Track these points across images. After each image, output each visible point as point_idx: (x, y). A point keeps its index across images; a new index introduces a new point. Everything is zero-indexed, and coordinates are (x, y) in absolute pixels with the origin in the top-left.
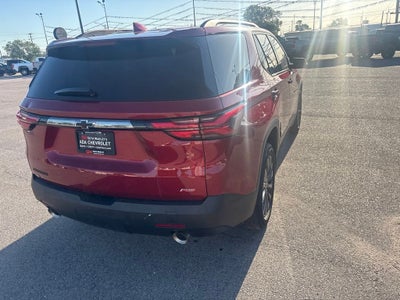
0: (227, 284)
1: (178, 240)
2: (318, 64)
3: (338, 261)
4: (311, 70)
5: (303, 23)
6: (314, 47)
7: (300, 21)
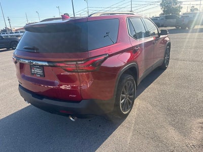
0: (95, 143)
1: (71, 119)
2: (198, 30)
3: (156, 138)
4: (194, 34)
5: (195, 7)
6: (196, 22)
7: (193, 7)
